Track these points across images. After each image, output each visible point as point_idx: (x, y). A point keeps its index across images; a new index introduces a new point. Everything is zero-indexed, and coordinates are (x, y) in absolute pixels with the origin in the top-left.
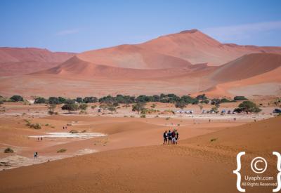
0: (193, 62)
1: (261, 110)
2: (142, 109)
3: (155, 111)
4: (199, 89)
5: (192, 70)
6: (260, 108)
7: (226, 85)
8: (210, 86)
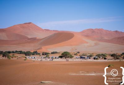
0: (30, 37)
1: (73, 57)
2: (8, 56)
3: (15, 57)
4: (33, 49)
5: (29, 41)
6: (73, 56)
7: (47, 47)
8: (39, 48)
